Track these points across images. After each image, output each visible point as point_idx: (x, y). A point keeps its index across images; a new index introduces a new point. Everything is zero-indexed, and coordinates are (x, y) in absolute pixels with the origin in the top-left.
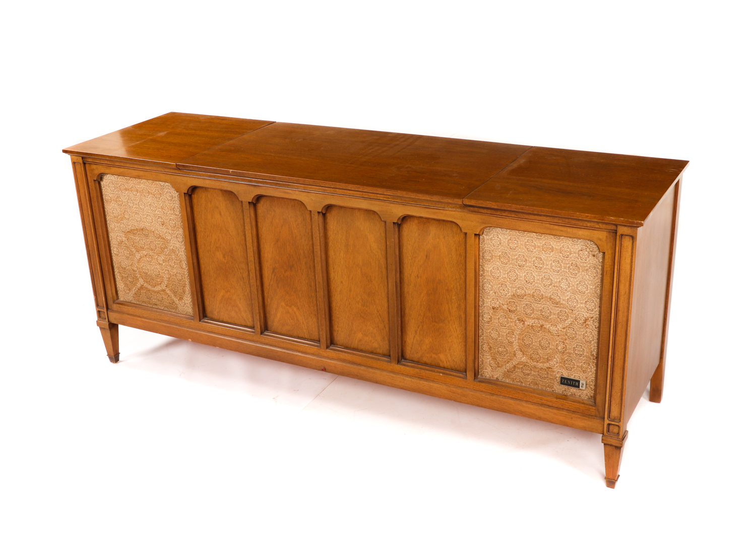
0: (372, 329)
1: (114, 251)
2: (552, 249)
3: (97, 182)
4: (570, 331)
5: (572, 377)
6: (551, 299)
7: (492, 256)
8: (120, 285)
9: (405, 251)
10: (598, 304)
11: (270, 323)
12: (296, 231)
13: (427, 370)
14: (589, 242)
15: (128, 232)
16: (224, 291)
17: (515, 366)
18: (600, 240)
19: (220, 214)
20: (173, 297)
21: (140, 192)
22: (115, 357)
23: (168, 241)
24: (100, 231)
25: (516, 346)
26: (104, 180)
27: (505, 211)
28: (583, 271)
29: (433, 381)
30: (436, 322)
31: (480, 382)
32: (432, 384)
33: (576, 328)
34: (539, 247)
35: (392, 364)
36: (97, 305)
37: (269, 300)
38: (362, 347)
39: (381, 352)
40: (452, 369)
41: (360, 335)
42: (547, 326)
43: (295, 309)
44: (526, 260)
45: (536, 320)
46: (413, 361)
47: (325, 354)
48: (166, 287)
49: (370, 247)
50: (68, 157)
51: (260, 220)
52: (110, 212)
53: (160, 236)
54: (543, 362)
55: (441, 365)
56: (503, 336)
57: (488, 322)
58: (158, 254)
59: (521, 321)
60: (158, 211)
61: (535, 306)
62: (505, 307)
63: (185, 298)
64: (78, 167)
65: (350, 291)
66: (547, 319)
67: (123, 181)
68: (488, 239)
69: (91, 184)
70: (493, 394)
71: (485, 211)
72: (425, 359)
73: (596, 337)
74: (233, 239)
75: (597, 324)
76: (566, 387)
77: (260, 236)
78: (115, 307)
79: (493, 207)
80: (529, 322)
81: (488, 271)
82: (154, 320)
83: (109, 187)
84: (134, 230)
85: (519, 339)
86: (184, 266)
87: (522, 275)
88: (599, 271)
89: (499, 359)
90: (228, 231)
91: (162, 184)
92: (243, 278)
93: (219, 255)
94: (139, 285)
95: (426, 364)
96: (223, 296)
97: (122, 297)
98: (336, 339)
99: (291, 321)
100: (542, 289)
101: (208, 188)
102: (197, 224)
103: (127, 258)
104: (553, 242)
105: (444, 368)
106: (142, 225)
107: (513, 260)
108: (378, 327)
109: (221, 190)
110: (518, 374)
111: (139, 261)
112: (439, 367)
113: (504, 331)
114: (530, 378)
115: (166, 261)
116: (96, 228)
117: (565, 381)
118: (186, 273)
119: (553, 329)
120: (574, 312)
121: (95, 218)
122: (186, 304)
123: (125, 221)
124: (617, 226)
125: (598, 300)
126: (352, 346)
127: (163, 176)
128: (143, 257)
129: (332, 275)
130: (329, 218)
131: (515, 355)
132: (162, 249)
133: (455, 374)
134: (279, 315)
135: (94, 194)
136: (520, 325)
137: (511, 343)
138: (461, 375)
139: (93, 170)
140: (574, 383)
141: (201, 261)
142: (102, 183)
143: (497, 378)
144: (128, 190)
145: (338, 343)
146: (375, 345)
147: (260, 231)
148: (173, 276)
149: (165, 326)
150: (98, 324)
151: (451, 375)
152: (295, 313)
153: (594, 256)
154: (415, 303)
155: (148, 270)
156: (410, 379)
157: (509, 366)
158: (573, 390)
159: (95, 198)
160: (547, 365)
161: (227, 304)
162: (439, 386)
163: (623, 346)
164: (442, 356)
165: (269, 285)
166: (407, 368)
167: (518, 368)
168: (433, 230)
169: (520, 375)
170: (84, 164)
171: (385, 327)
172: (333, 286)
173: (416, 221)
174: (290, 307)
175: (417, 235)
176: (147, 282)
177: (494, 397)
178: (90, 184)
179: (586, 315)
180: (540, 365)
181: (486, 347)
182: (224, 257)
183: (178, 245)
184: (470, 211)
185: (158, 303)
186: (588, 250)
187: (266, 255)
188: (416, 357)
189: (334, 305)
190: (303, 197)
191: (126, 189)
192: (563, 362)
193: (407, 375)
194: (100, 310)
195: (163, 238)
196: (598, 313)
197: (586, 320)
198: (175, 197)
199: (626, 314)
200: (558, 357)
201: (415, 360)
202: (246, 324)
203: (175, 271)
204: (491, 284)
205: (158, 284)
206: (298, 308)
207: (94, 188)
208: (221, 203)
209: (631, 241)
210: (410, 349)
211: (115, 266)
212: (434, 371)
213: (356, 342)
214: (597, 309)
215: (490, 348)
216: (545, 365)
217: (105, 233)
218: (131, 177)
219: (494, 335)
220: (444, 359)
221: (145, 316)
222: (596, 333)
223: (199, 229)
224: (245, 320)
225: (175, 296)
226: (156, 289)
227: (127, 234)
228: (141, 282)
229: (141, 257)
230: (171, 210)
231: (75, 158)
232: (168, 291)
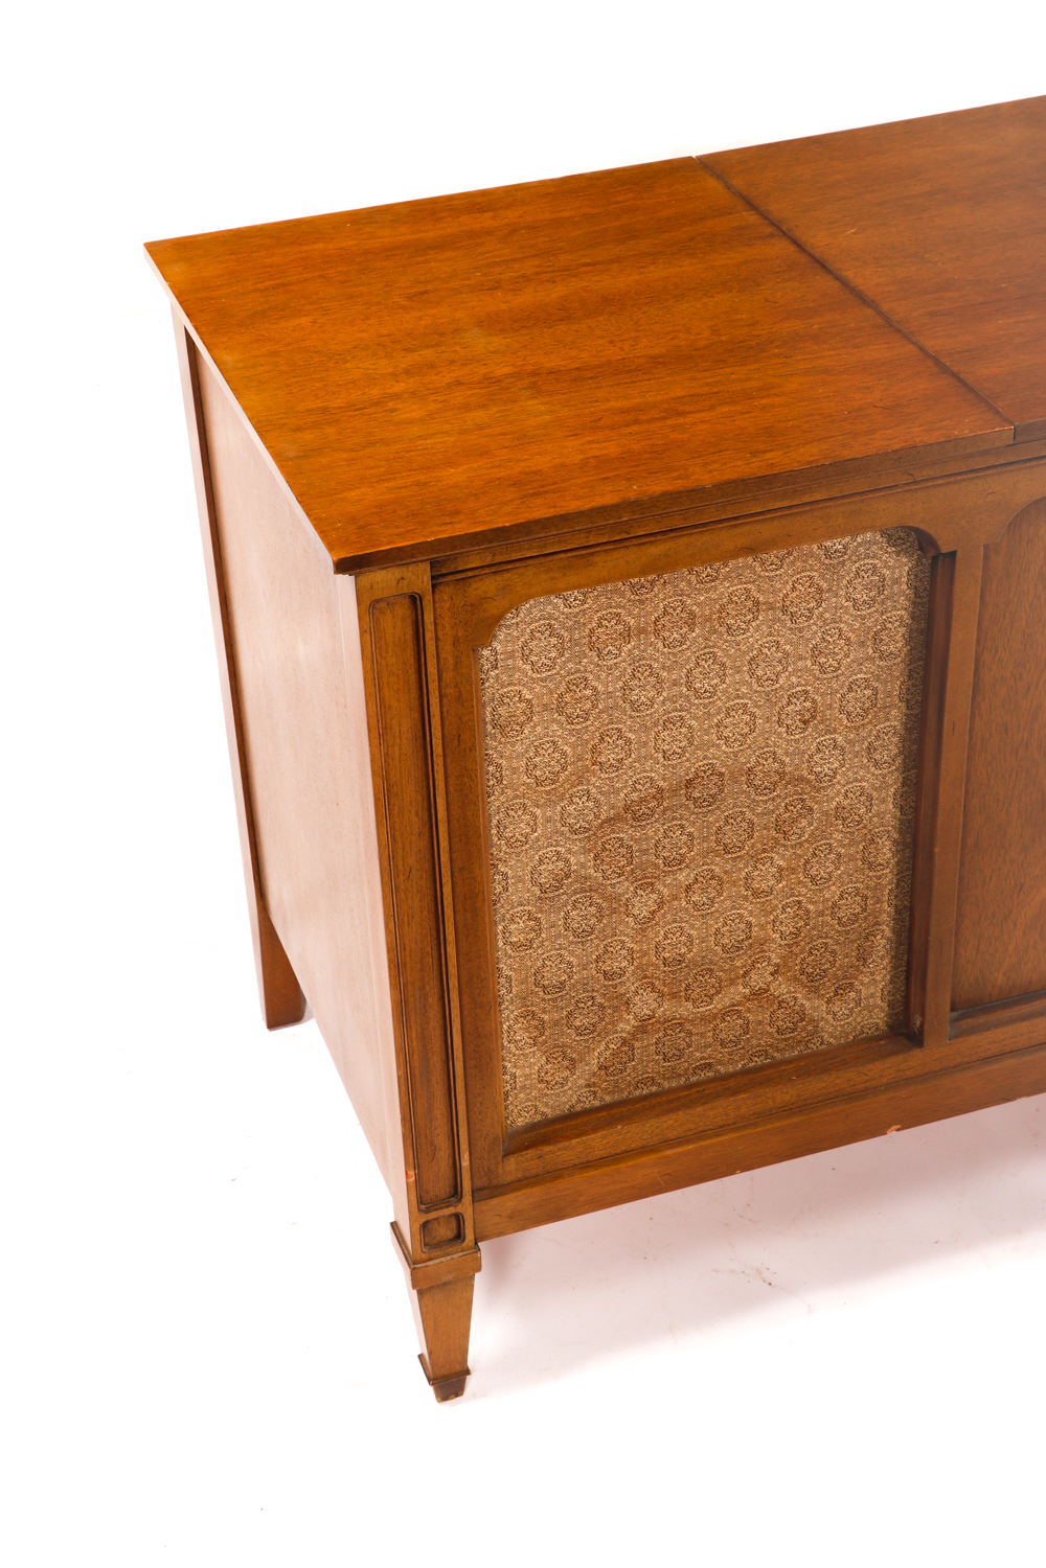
15: (608, 820)
20: (800, 1001)
21: (707, 619)
22: (448, 1379)
23: (819, 784)
48: (772, 974)
50: (346, 582)
53: (784, 776)
58: (756, 860)
60: (794, 673)
83: (526, 659)
84: (642, 800)
94: (628, 1023)
97: (524, 1111)
103: (584, 936)
106: (686, 767)
111: (645, 925)
115: (793, 871)
123: (596, 781)
128: (676, 898)
132: (784, 829)
139: (472, 607)
142: (488, 654)
144: (641, 631)
148: (821, 914)
155: (690, 941)
176: (674, 996)
185: (721, 1056)
191: (627, 635)
194: (431, 1216)
195: (802, 779)
203: (833, 893)
205: (732, 982)
225: (816, 991)
226: (718, 1004)
227: (596, 836)
228: (645, 1003)
229: (661, 904)
230: (862, 644)
231: (383, 579)
232: (781, 988)
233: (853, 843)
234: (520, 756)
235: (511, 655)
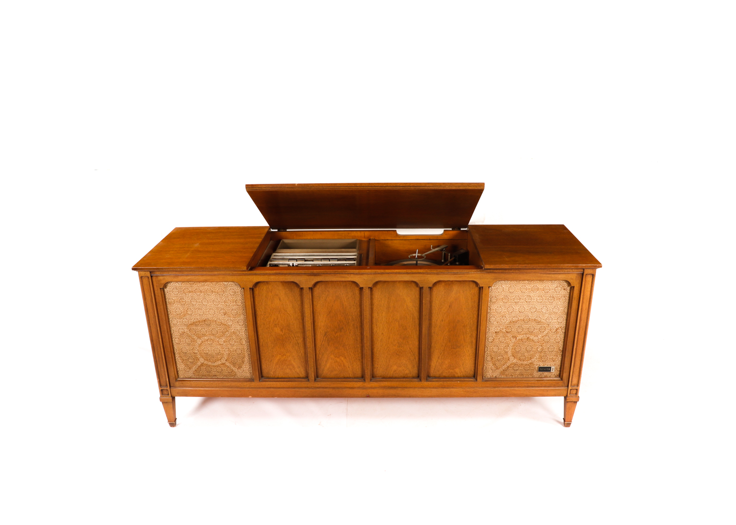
0: (405, 361)
1: (176, 341)
2: (538, 289)
3: (162, 290)
4: (547, 337)
5: (546, 366)
6: (535, 320)
7: (497, 300)
8: (181, 366)
9: (433, 305)
10: (565, 319)
11: (320, 372)
12: (346, 303)
13: (448, 381)
14: (562, 282)
15: (190, 324)
16: (280, 356)
17: (508, 367)
18: (572, 279)
19: (280, 300)
20: (232, 367)
21: (204, 292)
22: (173, 423)
23: (229, 326)
24: (165, 327)
25: (510, 354)
26: (168, 287)
27: (512, 269)
28: (557, 300)
29: (453, 387)
30: (454, 348)
31: (486, 381)
32: (452, 389)
33: (550, 335)
34: (529, 289)
35: (422, 382)
36: (160, 385)
37: (320, 356)
38: (397, 375)
39: (411, 376)
40: (464, 377)
41: (395, 368)
42: (532, 337)
43: (342, 359)
44: (520, 298)
45: (525, 335)
46: (435, 377)
47: (369, 386)
48: (226, 361)
49: (407, 306)
50: (136, 273)
51: (315, 300)
52: (173, 311)
53: (222, 323)
54: (527, 361)
55: (456, 376)
56: (501, 349)
57: (492, 342)
58: (219, 338)
59: (515, 337)
60: (221, 305)
61: (525, 326)
62: (504, 330)
63: (244, 366)
64: (145, 280)
65: (389, 338)
66: (531, 333)
67: (187, 285)
68: (495, 289)
69: (158, 292)
70: (495, 387)
71: (498, 271)
72: (444, 374)
73: (563, 339)
74: (291, 316)
75: (564, 331)
76: (541, 372)
77: (315, 311)
78: (177, 384)
79: (506, 268)
80: (520, 337)
81: (493, 309)
82: (216, 387)
83: (173, 292)
84: (196, 322)
85: (512, 349)
86: (244, 342)
87: (517, 308)
88: (567, 298)
89: (498, 364)
90: (286, 311)
91: (226, 283)
92: (298, 344)
93: (277, 330)
94: (199, 364)
95: (445, 377)
96: (279, 360)
97: (182, 375)
98: (375, 373)
99: (339, 367)
100: (530, 315)
101: (269, 282)
102: (258, 310)
103: (189, 344)
104: (539, 285)
105: (458, 377)
106: (204, 317)
107: (511, 300)
108: (410, 359)
109: (281, 282)
110: (511, 370)
111: (200, 345)
112: (454, 377)
113: (502, 346)
114: (518, 372)
115: (227, 342)
116: (161, 325)
117: (542, 369)
118: (246, 347)
119: (535, 339)
120: (550, 326)
121: (160, 318)
122: (246, 370)
123: (188, 317)
124: (584, 270)
125: (566, 316)
126: (388, 376)
127: (230, 278)
128: (205, 341)
129: (375, 330)
130: (374, 290)
131: (509, 359)
132: (224, 333)
133: (467, 380)
134: (328, 365)
135: (159, 299)
136: (514, 340)
137: (506, 352)
138: (472, 380)
139: (159, 281)
140: (548, 369)
141: (260, 337)
142: (166, 290)
143: (496, 377)
144: (192, 292)
145: (377, 376)
146: (407, 372)
147: (315, 307)
148: (233, 351)
149: (227, 391)
150: (161, 400)
151: (465, 381)
152: (342, 361)
153: (564, 289)
154: (439, 338)
155: (209, 350)
156: (436, 390)
157: (504, 367)
158: (546, 373)
159: (161, 303)
160: (530, 361)
161: (282, 364)
162: (457, 390)
163: (582, 341)
164: (457, 370)
165: (321, 345)
166: (434, 383)
167: (511, 367)
168: (455, 288)
169: (511, 371)
170: (152, 276)
171: (415, 358)
172: (375, 337)
173: (443, 284)
174: (339, 357)
175: (443, 293)
176: (207, 360)
177: (496, 389)
178: (156, 292)
179: (557, 326)
180: (525, 362)
181: (489, 358)
182: (282, 330)
183: (239, 328)
184: (487, 272)
185: (218, 374)
186: (561, 286)
187: (319, 324)
188: (437, 374)
189: (375, 350)
190: (356, 279)
191: (190, 292)
192: (541, 357)
193: (434, 388)
194: (162, 389)
195: (225, 325)
196: (565, 324)
197: (557, 329)
198: (238, 292)
199: (585, 321)
200: (537, 356)
201: (437, 376)
202: (299, 376)
203: (235, 348)
204: (495, 317)
205: (218, 360)
206: (345, 358)
207: (160, 295)
208: (282, 292)
209: (592, 277)
210: (433, 369)
211: (176, 352)
212: (453, 381)
213: (392, 372)
214: (565, 321)
215: (492, 358)
216: (529, 362)
217: (169, 328)
218: (195, 282)
219: (495, 349)
220: (459, 372)
221: (207, 386)
222: (563, 336)
223: (258, 313)
224: (298, 373)
225: (235, 366)
226: (216, 364)
227: (189, 326)
228: (202, 360)
229: (202, 342)
230: (233, 302)
231: (143, 273)
232: (227, 364)
233: (237, 339)
234: (174, 309)
235: (170, 291)
